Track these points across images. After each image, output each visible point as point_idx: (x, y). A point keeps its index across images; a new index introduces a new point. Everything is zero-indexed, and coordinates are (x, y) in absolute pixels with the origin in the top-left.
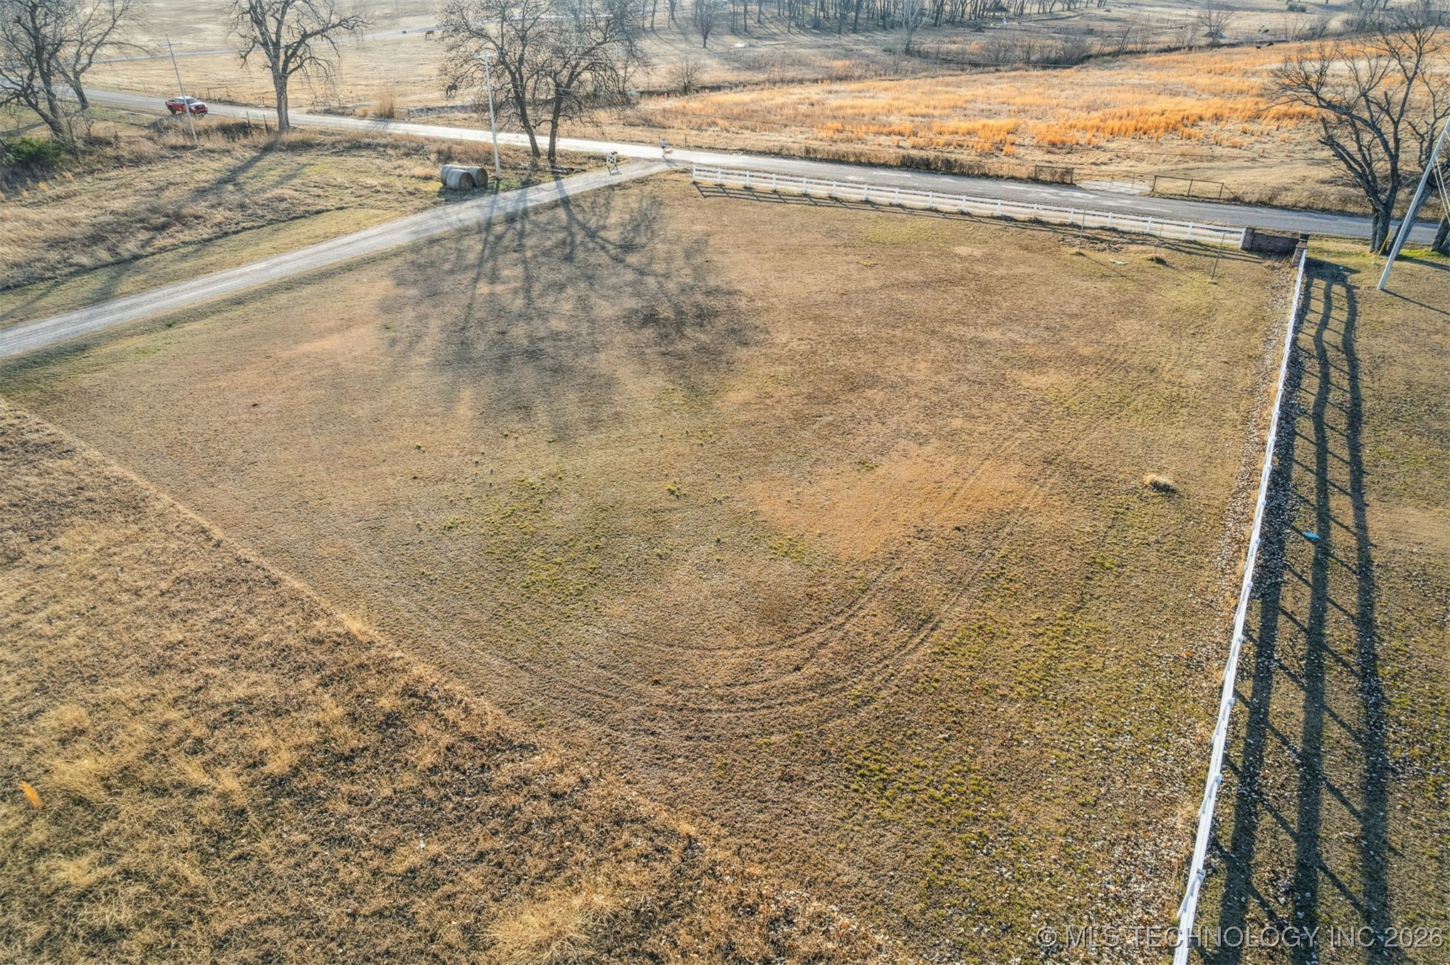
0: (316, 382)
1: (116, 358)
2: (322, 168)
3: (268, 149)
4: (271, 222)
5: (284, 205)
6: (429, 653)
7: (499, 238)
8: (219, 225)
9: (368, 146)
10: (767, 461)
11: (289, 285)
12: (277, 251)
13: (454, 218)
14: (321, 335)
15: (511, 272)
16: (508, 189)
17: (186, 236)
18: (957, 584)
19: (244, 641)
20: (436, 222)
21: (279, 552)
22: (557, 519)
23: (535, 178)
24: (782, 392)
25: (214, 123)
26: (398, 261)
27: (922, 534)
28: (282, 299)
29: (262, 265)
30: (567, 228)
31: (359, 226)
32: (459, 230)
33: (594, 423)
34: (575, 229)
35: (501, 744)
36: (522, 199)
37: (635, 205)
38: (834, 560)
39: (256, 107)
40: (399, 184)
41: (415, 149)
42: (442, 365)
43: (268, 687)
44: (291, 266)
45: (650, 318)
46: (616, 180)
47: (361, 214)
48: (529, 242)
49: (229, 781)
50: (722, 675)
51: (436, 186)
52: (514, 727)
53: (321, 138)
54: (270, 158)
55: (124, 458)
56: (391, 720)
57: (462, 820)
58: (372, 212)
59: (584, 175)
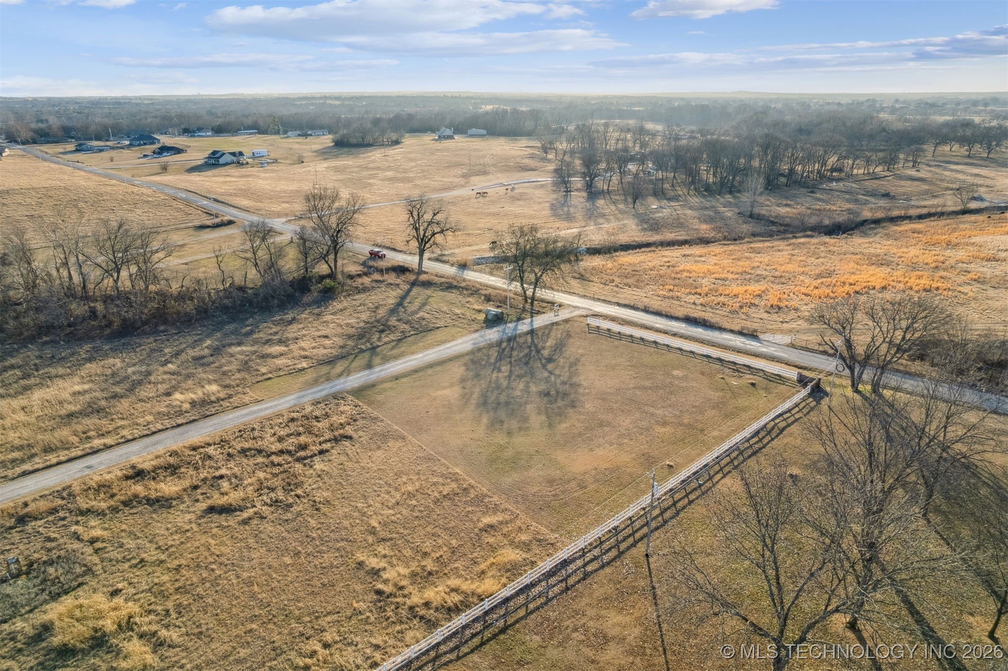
0: (444, 406)
1: (385, 390)
2: (438, 300)
3: (413, 284)
4: (421, 332)
5: (424, 323)
6: (473, 479)
7: (504, 350)
8: (403, 332)
9: (456, 287)
10: (565, 445)
11: (431, 366)
12: (426, 348)
13: (488, 337)
14: (444, 388)
15: (505, 368)
16: (510, 322)
17: (392, 337)
18: (597, 481)
19: (435, 471)
20: (481, 339)
21: (440, 453)
22: (506, 454)
23: (523, 315)
24: (578, 425)
25: (390, 265)
26: (467, 358)
27: (596, 469)
28: (430, 371)
29: (421, 355)
30: (530, 347)
31: (454, 338)
32: (489, 345)
33: (520, 429)
34: (533, 348)
35: (486, 495)
36: (515, 329)
37: (559, 336)
38: (570, 472)
39: (405, 253)
40: (468, 314)
41: (473, 291)
42: (478, 405)
43: (441, 480)
44: (431, 356)
45: (547, 394)
46: (556, 319)
47: (454, 330)
48: (515, 353)
49: (436, 494)
50: (535, 491)
51: (482, 317)
52: (490, 494)
53: (436, 279)
54: (415, 290)
55: (396, 424)
56: (465, 489)
57: (477, 506)
58: (458, 329)
59: (543, 315)
